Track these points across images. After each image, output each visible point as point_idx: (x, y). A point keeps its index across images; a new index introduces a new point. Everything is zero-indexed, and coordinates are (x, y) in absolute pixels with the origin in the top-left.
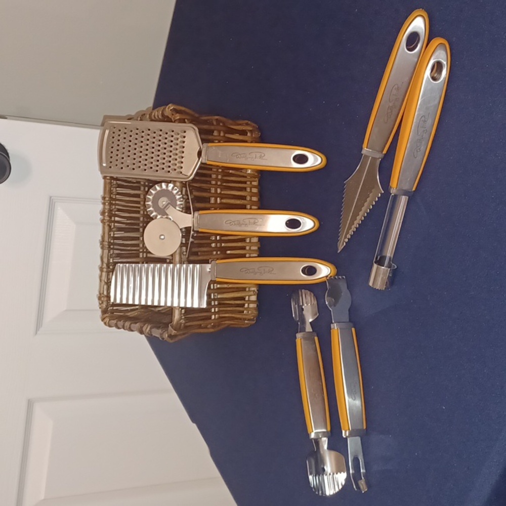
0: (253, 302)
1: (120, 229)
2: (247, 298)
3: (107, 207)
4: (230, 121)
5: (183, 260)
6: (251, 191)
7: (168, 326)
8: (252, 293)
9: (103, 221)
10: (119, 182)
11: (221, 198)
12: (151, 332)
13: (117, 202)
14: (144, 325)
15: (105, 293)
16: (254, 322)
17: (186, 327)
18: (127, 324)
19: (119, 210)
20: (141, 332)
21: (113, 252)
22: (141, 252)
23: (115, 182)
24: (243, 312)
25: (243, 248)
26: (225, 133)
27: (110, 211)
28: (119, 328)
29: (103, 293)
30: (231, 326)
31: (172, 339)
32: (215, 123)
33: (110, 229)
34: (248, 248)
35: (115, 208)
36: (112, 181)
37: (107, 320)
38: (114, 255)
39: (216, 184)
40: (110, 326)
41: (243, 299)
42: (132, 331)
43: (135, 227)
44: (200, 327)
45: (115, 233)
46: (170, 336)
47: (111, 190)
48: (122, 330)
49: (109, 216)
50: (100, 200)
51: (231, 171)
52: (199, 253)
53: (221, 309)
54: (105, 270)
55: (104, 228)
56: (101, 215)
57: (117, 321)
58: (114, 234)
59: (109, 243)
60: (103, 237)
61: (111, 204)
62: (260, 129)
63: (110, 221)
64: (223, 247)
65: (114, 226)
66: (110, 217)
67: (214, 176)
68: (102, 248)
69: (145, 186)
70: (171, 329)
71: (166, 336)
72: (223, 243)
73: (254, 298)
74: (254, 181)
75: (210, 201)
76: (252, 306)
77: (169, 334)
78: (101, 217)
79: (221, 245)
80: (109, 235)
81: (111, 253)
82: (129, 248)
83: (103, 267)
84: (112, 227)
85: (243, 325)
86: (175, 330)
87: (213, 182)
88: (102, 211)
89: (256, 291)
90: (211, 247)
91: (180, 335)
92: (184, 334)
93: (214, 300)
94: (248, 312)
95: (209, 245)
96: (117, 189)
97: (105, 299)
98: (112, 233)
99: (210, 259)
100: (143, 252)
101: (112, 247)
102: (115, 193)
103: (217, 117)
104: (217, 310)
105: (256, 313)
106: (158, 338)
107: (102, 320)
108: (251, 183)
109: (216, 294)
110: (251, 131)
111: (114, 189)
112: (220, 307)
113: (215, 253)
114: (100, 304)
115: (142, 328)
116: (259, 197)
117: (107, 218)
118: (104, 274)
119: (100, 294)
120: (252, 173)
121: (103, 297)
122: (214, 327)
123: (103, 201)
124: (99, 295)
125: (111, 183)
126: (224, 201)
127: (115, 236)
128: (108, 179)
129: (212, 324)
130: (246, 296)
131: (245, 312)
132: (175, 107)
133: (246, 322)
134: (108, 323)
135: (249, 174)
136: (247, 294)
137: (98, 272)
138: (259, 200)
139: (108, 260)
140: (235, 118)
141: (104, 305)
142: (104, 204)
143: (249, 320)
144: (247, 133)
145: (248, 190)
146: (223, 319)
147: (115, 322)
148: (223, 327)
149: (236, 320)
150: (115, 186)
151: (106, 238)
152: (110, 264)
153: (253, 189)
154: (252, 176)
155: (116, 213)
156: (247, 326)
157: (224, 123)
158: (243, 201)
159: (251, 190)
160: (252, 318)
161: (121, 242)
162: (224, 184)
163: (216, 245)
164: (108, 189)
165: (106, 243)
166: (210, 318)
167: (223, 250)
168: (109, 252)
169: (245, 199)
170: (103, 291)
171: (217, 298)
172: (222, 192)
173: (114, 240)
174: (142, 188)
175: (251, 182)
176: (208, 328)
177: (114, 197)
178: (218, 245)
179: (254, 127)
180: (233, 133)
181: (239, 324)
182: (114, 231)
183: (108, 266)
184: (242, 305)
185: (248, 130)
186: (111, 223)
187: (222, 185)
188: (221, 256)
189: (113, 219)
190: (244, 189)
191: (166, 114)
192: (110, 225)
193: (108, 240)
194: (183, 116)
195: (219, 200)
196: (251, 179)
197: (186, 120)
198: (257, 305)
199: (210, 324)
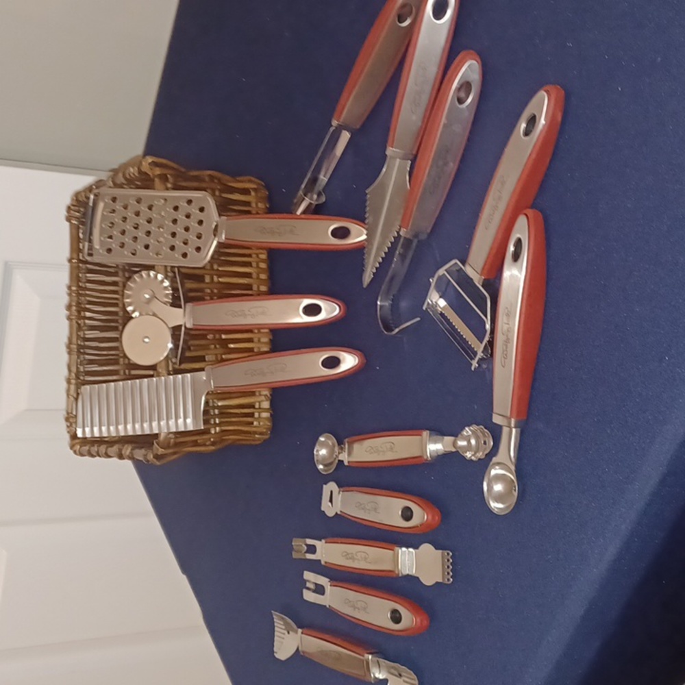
0: (265, 410)
1: (92, 328)
2: (257, 406)
3: (75, 299)
4: (227, 178)
6: (258, 267)
7: (153, 444)
8: (263, 398)
9: (69, 318)
10: (90, 266)
11: (219, 276)
12: (132, 455)
14: (123, 446)
16: (267, 437)
17: (177, 444)
18: (103, 448)
19: (90, 303)
20: (121, 457)
21: (84, 358)
22: (121, 357)
23: (84, 266)
24: (252, 423)
25: (250, 340)
26: (221, 191)
27: (78, 304)
28: (93, 456)
29: (72, 413)
30: (238, 442)
31: (159, 461)
32: (207, 179)
33: (79, 328)
34: (256, 340)
35: (85, 300)
36: (81, 265)
37: (78, 447)
38: (85, 362)
40: (82, 455)
41: (252, 406)
42: (110, 457)
43: (113, 324)
44: (195, 444)
46: (157, 457)
47: (79, 277)
48: (98, 458)
49: (77, 309)
50: (66, 290)
52: (192, 348)
53: (223, 420)
54: (73, 381)
55: (71, 327)
56: (67, 310)
57: (90, 447)
58: (85, 334)
59: (78, 345)
60: (70, 339)
61: (79, 295)
62: (267, 187)
63: (80, 317)
64: (225, 339)
65: (84, 323)
66: (79, 312)
68: (70, 353)
69: (124, 270)
70: (157, 446)
71: (151, 457)
72: (224, 334)
73: (266, 405)
74: (262, 253)
75: (204, 280)
76: (264, 415)
77: (155, 452)
79: (221, 336)
80: (78, 335)
81: (82, 359)
82: (106, 353)
83: (71, 378)
85: (253, 440)
86: (162, 448)
88: (68, 304)
89: (269, 395)
90: (208, 339)
91: (170, 454)
92: (175, 453)
93: (214, 407)
94: (259, 424)
96: (88, 275)
98: (82, 334)
99: (207, 354)
102: (84, 280)
103: (209, 172)
104: (217, 421)
105: (269, 424)
106: (141, 461)
107: (71, 448)
108: (258, 257)
109: (215, 400)
110: (255, 190)
111: (84, 275)
112: (222, 418)
113: (213, 346)
114: (68, 427)
115: (120, 450)
116: (269, 274)
117: (75, 313)
118: (73, 387)
119: (68, 413)
121: (72, 417)
122: (213, 444)
123: (68, 291)
124: (66, 416)
125: (79, 266)
126: (223, 280)
127: (87, 336)
128: (75, 262)
129: (212, 440)
130: (256, 402)
131: (255, 423)
132: (154, 160)
133: (257, 436)
134: (79, 451)
136: (257, 400)
137: (65, 385)
138: (269, 278)
139: (78, 368)
140: (235, 175)
141: (74, 429)
142: (70, 295)
143: (261, 434)
144: (250, 192)
145: (254, 264)
146: (227, 433)
147: (87, 448)
148: (226, 443)
149: (243, 435)
150: (84, 271)
151: (74, 340)
152: (80, 374)
153: (260, 263)
156: (258, 442)
157: (219, 180)
158: (247, 279)
159: (258, 265)
160: (265, 430)
161: (94, 344)
162: (223, 258)
164: (75, 275)
165: (75, 346)
166: (209, 432)
167: (224, 343)
168: (78, 358)
169: (251, 277)
170: (72, 409)
171: (218, 406)
172: (220, 269)
173: (85, 341)
174: (121, 273)
175: (257, 255)
176: (208, 446)
177: (83, 286)
178: (217, 336)
179: (258, 184)
180: (231, 193)
181: (247, 440)
182: (83, 331)
183: (77, 377)
184: (252, 415)
185: (252, 189)
186: (80, 319)
187: (218, 259)
188: (221, 351)
189: (82, 314)
190: (248, 264)
191: (143, 170)
192: (79, 322)
193: (77, 342)
194: (165, 171)
195: (215, 279)
196: (257, 251)
197: (168, 176)
198: (271, 414)
199: (210, 439)
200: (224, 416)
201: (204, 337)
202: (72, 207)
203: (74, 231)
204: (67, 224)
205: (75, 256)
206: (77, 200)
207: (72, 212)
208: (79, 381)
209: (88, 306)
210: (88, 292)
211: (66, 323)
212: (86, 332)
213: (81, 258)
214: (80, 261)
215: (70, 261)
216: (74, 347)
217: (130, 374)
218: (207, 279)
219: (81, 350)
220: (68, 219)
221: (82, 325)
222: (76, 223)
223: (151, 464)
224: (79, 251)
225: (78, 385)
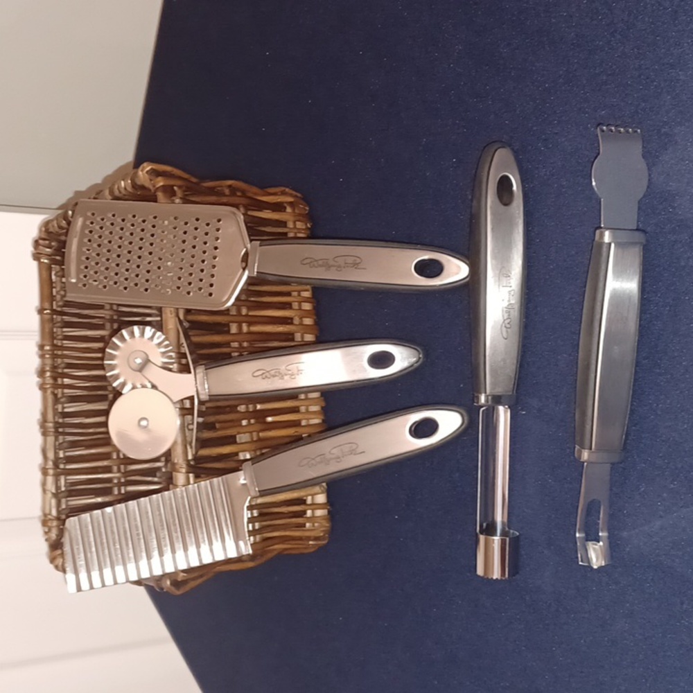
0: (320, 506)
1: (73, 399)
2: (309, 500)
3: (49, 362)
4: (255, 189)
6: (300, 309)
8: (317, 489)
9: (42, 387)
10: (66, 318)
11: (250, 324)
13: (65, 352)
15: (54, 513)
16: (324, 542)
19: (70, 366)
21: (64, 439)
23: (59, 318)
24: (304, 525)
25: (295, 410)
26: (247, 208)
27: (54, 368)
29: (50, 514)
30: (286, 552)
31: (178, 589)
32: (227, 191)
33: (56, 400)
34: (303, 409)
35: (63, 363)
36: (55, 316)
37: (58, 561)
38: (65, 445)
41: (301, 501)
43: (100, 393)
44: (229, 560)
45: (66, 405)
46: (176, 583)
47: (53, 333)
49: (53, 375)
50: (36, 349)
52: (217, 425)
53: (264, 523)
54: (51, 472)
55: (45, 399)
56: (38, 377)
58: (63, 408)
59: (56, 423)
60: (44, 415)
61: (54, 357)
62: (306, 199)
63: (56, 386)
64: (261, 411)
65: (63, 393)
66: (55, 379)
68: (45, 434)
69: (112, 321)
71: (167, 583)
72: (260, 403)
73: (321, 498)
74: (304, 290)
75: (229, 330)
76: (319, 513)
77: (173, 578)
78: (38, 379)
79: (256, 407)
80: (55, 410)
81: (61, 441)
82: (91, 431)
83: (47, 467)
84: (59, 396)
85: (305, 548)
86: (183, 572)
88: (39, 369)
89: (325, 485)
90: (238, 412)
91: (194, 579)
92: (201, 576)
93: (252, 507)
94: (313, 526)
96: (65, 330)
97: (55, 523)
98: (60, 407)
99: (239, 433)
101: (61, 430)
102: (60, 337)
103: (229, 182)
104: (257, 525)
105: (327, 524)
107: (51, 562)
108: (299, 295)
110: (291, 204)
111: (59, 329)
113: (245, 422)
114: (46, 533)
116: (315, 317)
117: (49, 381)
118: (50, 479)
119: (45, 515)
121: (50, 519)
122: (253, 558)
123: (40, 353)
124: (43, 518)
125: (52, 319)
126: (255, 329)
127: (66, 410)
128: (47, 314)
130: (307, 496)
131: (308, 525)
132: (154, 167)
133: (311, 542)
136: (309, 492)
137: (39, 476)
138: (316, 323)
139: (56, 453)
140: (263, 186)
141: (54, 535)
142: (42, 356)
143: (316, 539)
144: (285, 208)
145: (295, 306)
146: (269, 542)
148: (270, 555)
149: (294, 542)
150: (59, 325)
151: (50, 416)
152: (60, 461)
153: (303, 304)
155: (66, 370)
156: (312, 550)
157: (243, 192)
158: (288, 326)
159: (300, 306)
160: (322, 534)
162: (252, 299)
163: (247, 408)
164: (47, 330)
165: (51, 425)
167: (260, 416)
168: (56, 439)
169: (292, 323)
170: (50, 510)
171: (257, 505)
172: (250, 314)
173: (64, 417)
174: (108, 325)
175: (299, 292)
177: (59, 344)
178: (251, 408)
179: (296, 196)
180: (260, 210)
181: (298, 548)
182: (63, 403)
183: (56, 465)
184: (302, 514)
185: (286, 203)
186: (57, 388)
187: (247, 300)
188: (258, 427)
189: (59, 381)
190: (287, 306)
191: (139, 183)
192: (56, 392)
193: (54, 418)
194: (171, 182)
195: (245, 328)
196: (299, 288)
197: (175, 188)
198: (329, 512)
200: (266, 518)
201: (233, 409)
202: (41, 242)
203: (45, 274)
204: (35, 264)
205: (47, 305)
206: (47, 231)
207: (41, 247)
208: (59, 470)
211: (38, 394)
213: (55, 307)
214: (54, 312)
215: (41, 311)
218: (234, 329)
219: (59, 429)
220: (36, 257)
222: (46, 261)
223: (167, 592)
224: (52, 298)
225: (57, 476)
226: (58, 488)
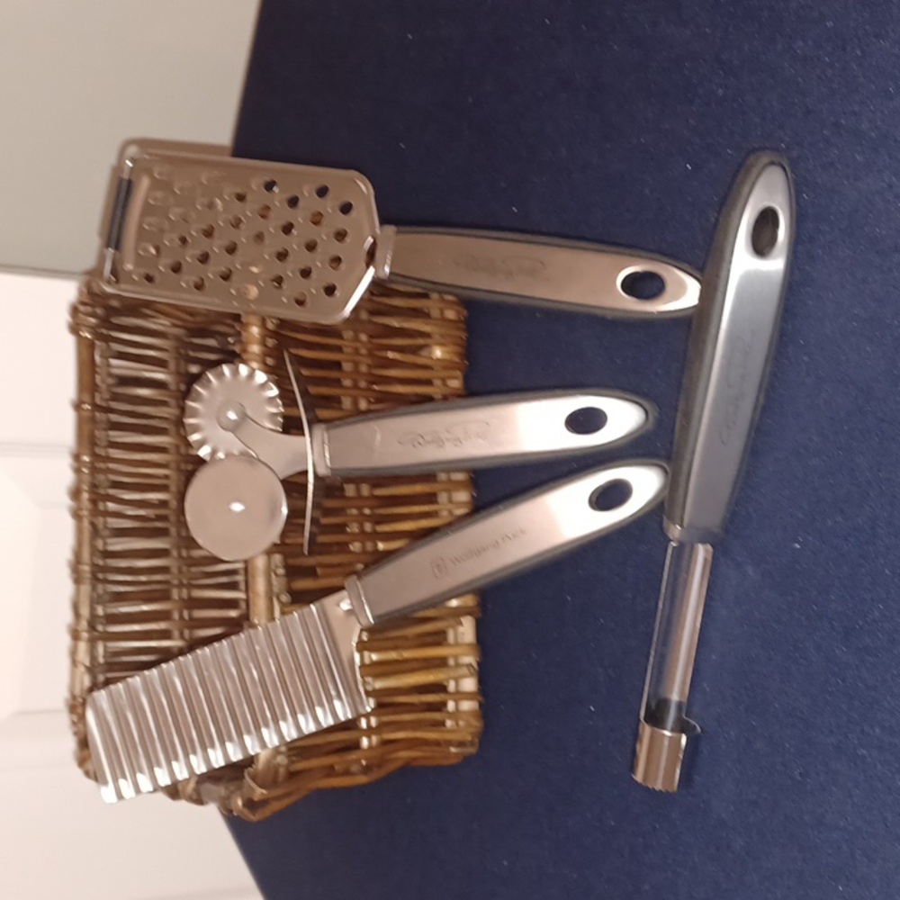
0: (468, 696)
1: (120, 532)
2: (452, 686)
3: (87, 478)
5: (276, 590)
7: (243, 778)
8: (465, 671)
9: (76, 515)
10: (114, 418)
12: (198, 794)
16: (471, 750)
17: (292, 775)
19: (116, 485)
20: (174, 793)
21: (105, 589)
22: (175, 586)
23: (103, 417)
24: (443, 724)
27: (94, 487)
30: (415, 764)
31: (254, 813)
33: (95, 531)
35: (106, 480)
36: (98, 415)
38: (107, 597)
39: (356, 386)
41: (440, 688)
43: (157, 525)
44: (330, 771)
46: (251, 804)
47: (94, 436)
49: (91, 499)
51: (391, 355)
52: (319, 571)
53: (385, 719)
54: (85, 635)
55: (79, 531)
56: (71, 499)
58: (105, 544)
59: (94, 565)
60: (78, 553)
61: (94, 470)
63: (95, 512)
64: (382, 552)
65: (105, 524)
66: (94, 502)
67: (347, 367)
68: (78, 580)
70: (251, 783)
71: (237, 804)
72: (382, 540)
73: (469, 684)
74: (452, 378)
76: (467, 705)
77: (246, 797)
78: (70, 502)
79: (376, 545)
80: (94, 550)
81: (100, 592)
82: (144, 578)
83: (79, 628)
85: (445, 758)
86: (261, 787)
87: (347, 382)
88: (73, 488)
89: (475, 665)
90: (349, 552)
91: (278, 798)
92: (286, 795)
94: (457, 724)
95: (343, 547)
96: (111, 433)
98: (100, 543)
100: (181, 585)
102: (104, 443)
104: (373, 721)
105: (477, 724)
107: (80, 764)
108: (445, 384)
109: (369, 679)
111: (103, 433)
112: (384, 715)
113: (360, 567)
114: (74, 723)
117: (87, 505)
118: (83, 647)
119: (73, 697)
120: (447, 357)
122: (366, 770)
123: (75, 465)
124: (71, 701)
125: (94, 418)
127: (109, 548)
128: (86, 410)
129: (364, 762)
130: (448, 680)
131: (449, 723)
133: (452, 749)
135: (438, 360)
136: (451, 675)
137: (66, 640)
139: (92, 609)
142: (78, 471)
143: (461, 744)
146: (391, 748)
148: (391, 767)
149: (427, 748)
150: (103, 426)
151: (86, 555)
152: (98, 620)
154: (446, 365)
156: (454, 762)
160: (469, 738)
161: (123, 563)
162: (376, 388)
163: (364, 546)
164: (86, 434)
166: (356, 746)
168: (94, 588)
171: (374, 690)
172: (372, 408)
173: (106, 558)
175: (444, 380)
176: (354, 775)
177: (104, 454)
178: (369, 546)
181: (433, 758)
182: (105, 538)
183: (92, 627)
184: (441, 707)
186: (97, 516)
187: (369, 389)
189: (102, 506)
192: (96, 521)
193: (91, 558)
196: (444, 374)
198: (481, 705)
199: (358, 761)
200: (387, 710)
202: (82, 308)
203: (86, 352)
205: (86, 397)
206: (90, 293)
207: (81, 315)
208: (96, 634)
209: (112, 492)
210: (111, 466)
211: (68, 524)
212: (110, 541)
213: (98, 401)
214: (97, 408)
215: (78, 406)
216: (86, 568)
217: (191, 619)
219: (98, 575)
220: (75, 329)
221: (101, 526)
222: (89, 336)
223: (238, 816)
224: (94, 388)
225: (92, 642)
226: (93, 658)
